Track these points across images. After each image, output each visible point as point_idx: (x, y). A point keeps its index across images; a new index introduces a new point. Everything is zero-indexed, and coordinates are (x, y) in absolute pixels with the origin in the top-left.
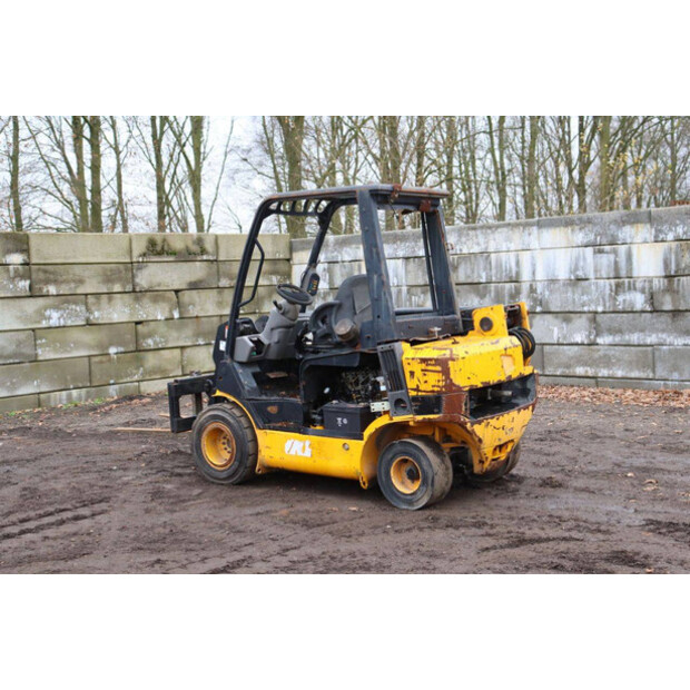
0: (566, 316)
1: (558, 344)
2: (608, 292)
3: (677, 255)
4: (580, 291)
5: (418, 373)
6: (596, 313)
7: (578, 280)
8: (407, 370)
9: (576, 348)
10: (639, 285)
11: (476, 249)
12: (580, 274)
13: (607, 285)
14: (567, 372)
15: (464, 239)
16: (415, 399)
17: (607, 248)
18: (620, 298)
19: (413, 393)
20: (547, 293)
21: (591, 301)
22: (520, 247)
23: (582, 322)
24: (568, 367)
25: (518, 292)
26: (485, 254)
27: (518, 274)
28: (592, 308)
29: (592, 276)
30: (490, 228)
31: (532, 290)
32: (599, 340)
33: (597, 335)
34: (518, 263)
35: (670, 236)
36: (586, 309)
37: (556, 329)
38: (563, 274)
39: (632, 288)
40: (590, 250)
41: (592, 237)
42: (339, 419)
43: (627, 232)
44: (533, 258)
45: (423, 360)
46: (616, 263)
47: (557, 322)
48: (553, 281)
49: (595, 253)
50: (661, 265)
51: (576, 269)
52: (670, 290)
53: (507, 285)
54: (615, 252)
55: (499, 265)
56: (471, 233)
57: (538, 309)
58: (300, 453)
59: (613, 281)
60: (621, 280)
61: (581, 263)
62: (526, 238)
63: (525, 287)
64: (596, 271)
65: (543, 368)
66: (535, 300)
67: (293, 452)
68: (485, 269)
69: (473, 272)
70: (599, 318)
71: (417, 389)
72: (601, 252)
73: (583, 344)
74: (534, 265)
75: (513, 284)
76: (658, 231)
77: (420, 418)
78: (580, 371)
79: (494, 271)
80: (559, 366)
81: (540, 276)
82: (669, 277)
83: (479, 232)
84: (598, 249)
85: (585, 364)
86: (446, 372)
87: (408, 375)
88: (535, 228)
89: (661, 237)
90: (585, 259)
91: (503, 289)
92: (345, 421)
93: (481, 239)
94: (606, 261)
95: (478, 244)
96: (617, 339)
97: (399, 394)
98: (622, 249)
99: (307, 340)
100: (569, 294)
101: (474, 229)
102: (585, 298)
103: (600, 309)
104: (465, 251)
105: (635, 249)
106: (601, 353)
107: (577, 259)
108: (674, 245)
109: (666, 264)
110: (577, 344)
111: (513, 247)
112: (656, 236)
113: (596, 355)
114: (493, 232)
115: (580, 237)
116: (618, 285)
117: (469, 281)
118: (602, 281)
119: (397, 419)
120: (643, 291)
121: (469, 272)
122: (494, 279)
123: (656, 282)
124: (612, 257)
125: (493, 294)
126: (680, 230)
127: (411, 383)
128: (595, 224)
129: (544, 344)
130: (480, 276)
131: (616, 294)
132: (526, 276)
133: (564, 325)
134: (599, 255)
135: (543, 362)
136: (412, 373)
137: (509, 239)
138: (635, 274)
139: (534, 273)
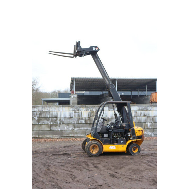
0: (68, 124)
1: (66, 130)
2: (77, 120)
3: (90, 113)
4: (71, 119)
5: (138, 132)
6: (74, 124)
7: (71, 117)
8: (136, 132)
9: (70, 131)
10: (83, 119)
11: (47, 110)
12: (71, 116)
13: (77, 119)
14: (68, 136)
15: (43, 108)
16: (137, 137)
17: (77, 112)
18: (80, 121)
19: (137, 136)
20: (64, 120)
21: (73, 122)
22: (58, 110)
23: (71, 126)
24: (68, 134)
25: (57, 120)
26: (49, 112)
27: (57, 116)
28: (74, 123)
29: (74, 117)
30: (50, 106)
31: (60, 119)
32: (75, 129)
33: (74, 128)
34: (57, 114)
35: (89, 110)
36: (72, 123)
37: (65, 127)
38: (67, 116)
39: (82, 119)
40: (73, 112)
41: (74, 109)
42: (122, 141)
43: (81, 109)
44: (61, 113)
45: (139, 130)
46: (79, 114)
47: (66, 126)
48: (65, 118)
49: (74, 112)
50: (88, 115)
51: (70, 115)
52: (89, 120)
53: (54, 118)
54: (79, 112)
55: (52, 114)
56: (45, 107)
57: (62, 123)
58: (113, 148)
59: (78, 118)
60: (80, 118)
61: (72, 114)
62: (59, 109)
63: (59, 119)
64: (75, 116)
65: (62, 135)
66: (61, 121)
67: (111, 148)
68: (49, 115)
69: (46, 115)
70: (75, 125)
71: (138, 135)
72: (76, 112)
73: (71, 130)
74: (61, 114)
75: (56, 118)
76: (87, 109)
77: (138, 140)
78: (71, 135)
79: (51, 115)
80: (66, 134)
81: (62, 116)
82: (89, 117)
83: (47, 107)
84: (75, 112)
85: (72, 134)
86: (143, 132)
87: (136, 133)
88: (61, 107)
89: (88, 110)
90: (72, 113)
91: (53, 119)
92: (123, 142)
93: (48, 108)
94: (77, 114)
95: (47, 109)
96: (79, 129)
97: (134, 136)
98: (80, 112)
99: (111, 128)
100: (69, 120)
101: (46, 106)
102: (72, 121)
103: (75, 123)
104: (44, 111)
105: (83, 112)
106: (75, 132)
107: (71, 113)
108: (90, 112)
109: (89, 115)
110: (70, 130)
111: (56, 110)
112: (87, 110)
113: (74, 132)
114: (51, 107)
115: (71, 109)
116: (79, 119)
117: (45, 117)
118: (76, 118)
119: (133, 140)
120: (84, 120)
121: (45, 115)
122: (51, 117)
123: (86, 118)
124: (78, 113)
125: (50, 120)
126: (91, 109)
127: (136, 134)
128: (75, 107)
129: (62, 130)
130: (47, 116)
131: (79, 120)
132: (59, 116)
133: (67, 126)
134: (75, 113)
135: (62, 134)
136: (137, 133)
137: (55, 109)
138: (83, 116)
139: (61, 116)
